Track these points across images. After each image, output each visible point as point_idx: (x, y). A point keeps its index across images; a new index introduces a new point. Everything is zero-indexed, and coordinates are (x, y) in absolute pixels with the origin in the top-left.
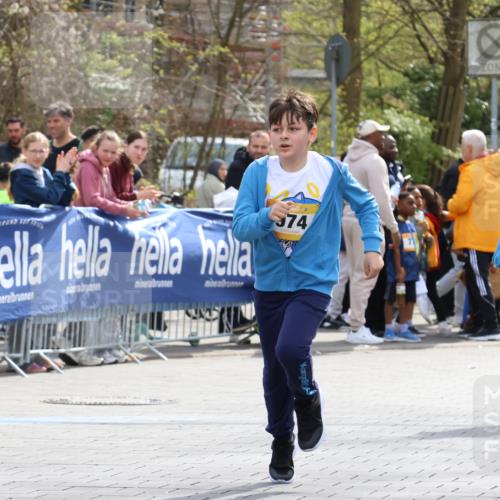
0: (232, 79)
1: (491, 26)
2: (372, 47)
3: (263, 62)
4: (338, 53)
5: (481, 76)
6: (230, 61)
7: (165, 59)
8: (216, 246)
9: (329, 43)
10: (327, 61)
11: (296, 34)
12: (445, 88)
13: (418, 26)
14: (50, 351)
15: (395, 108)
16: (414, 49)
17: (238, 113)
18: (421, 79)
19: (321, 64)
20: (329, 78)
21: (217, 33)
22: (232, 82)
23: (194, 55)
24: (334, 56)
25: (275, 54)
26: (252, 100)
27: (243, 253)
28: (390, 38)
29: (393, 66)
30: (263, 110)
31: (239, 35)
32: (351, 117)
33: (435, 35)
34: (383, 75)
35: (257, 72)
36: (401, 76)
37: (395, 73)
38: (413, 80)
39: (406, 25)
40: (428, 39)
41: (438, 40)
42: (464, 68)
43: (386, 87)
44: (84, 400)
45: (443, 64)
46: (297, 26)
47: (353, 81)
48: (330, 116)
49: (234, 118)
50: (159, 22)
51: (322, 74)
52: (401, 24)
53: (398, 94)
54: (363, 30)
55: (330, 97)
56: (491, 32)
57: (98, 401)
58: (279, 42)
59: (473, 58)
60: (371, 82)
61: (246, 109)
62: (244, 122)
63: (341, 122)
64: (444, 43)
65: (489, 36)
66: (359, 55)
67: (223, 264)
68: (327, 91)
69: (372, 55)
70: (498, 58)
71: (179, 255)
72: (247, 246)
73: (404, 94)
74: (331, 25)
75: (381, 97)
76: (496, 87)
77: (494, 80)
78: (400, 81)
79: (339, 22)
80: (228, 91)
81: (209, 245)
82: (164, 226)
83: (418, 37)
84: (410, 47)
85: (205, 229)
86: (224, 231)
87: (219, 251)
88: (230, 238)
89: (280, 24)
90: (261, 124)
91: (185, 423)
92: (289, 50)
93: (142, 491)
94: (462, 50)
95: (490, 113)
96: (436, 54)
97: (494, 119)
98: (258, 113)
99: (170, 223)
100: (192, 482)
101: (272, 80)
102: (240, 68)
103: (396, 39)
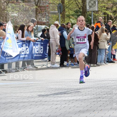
0: (39, 13)
2: (67, 6)
3: (45, 9)
4: (60, 7)
5: (90, 11)
6: (38, 9)
7: (24, 9)
8: (36, 47)
9: (58, 5)
10: (58, 9)
11: (52, 4)
12: (82, 14)
13: (76, 1)
14: (2, 70)
15: (72, 18)
16: (76, 6)
17: (40, 20)
18: (77, 12)
19: (57, 9)
20: (58, 13)
21: (35, 4)
22: (39, 14)
23: (31, 8)
24: (59, 8)
25: (47, 8)
26: (43, 17)
27: (41, 49)
29: (72, 10)
30: (45, 19)
31: (40, 4)
32: (63, 21)
35: (44, 12)
36: (73, 12)
37: (72, 11)
38: (76, 13)
39: (74, 1)
40: (79, 4)
41: (81, 4)
42: (86, 9)
43: (70, 14)
46: (52, 2)
47: (64, 13)
48: (59, 20)
49: (39, 21)
50: (23, 2)
51: (57, 12)
53: (73, 15)
54: (65, 2)
55: (59, 17)
56: (91, 2)
57: (12, 80)
58: (48, 5)
59: (88, 8)
60: (67, 13)
61: (42, 19)
62: (41, 22)
63: (61, 22)
64: (82, 5)
66: (64, 7)
67: (38, 51)
68: (58, 15)
69: (67, 7)
70: (93, 7)
71: (28, 50)
72: (42, 47)
73: (74, 15)
74: (59, 1)
75: (69, 16)
76: (93, 13)
77: (92, 12)
78: (73, 13)
79: (60, 1)
80: (38, 15)
81: (34, 47)
82: (25, 44)
83: (77, 4)
84: (75, 6)
85: (33, 44)
86: (38, 44)
87: (36, 48)
88: (39, 46)
89: (48, 2)
90: (45, 22)
91: (30, 84)
92: (50, 7)
93: (21, 97)
94: (86, 6)
95: (91, 19)
96: (80, 7)
97: (92, 20)
98: (44, 20)
99: (26, 43)
100: (32, 95)
101: (47, 13)
102: (40, 11)
103: (72, 4)
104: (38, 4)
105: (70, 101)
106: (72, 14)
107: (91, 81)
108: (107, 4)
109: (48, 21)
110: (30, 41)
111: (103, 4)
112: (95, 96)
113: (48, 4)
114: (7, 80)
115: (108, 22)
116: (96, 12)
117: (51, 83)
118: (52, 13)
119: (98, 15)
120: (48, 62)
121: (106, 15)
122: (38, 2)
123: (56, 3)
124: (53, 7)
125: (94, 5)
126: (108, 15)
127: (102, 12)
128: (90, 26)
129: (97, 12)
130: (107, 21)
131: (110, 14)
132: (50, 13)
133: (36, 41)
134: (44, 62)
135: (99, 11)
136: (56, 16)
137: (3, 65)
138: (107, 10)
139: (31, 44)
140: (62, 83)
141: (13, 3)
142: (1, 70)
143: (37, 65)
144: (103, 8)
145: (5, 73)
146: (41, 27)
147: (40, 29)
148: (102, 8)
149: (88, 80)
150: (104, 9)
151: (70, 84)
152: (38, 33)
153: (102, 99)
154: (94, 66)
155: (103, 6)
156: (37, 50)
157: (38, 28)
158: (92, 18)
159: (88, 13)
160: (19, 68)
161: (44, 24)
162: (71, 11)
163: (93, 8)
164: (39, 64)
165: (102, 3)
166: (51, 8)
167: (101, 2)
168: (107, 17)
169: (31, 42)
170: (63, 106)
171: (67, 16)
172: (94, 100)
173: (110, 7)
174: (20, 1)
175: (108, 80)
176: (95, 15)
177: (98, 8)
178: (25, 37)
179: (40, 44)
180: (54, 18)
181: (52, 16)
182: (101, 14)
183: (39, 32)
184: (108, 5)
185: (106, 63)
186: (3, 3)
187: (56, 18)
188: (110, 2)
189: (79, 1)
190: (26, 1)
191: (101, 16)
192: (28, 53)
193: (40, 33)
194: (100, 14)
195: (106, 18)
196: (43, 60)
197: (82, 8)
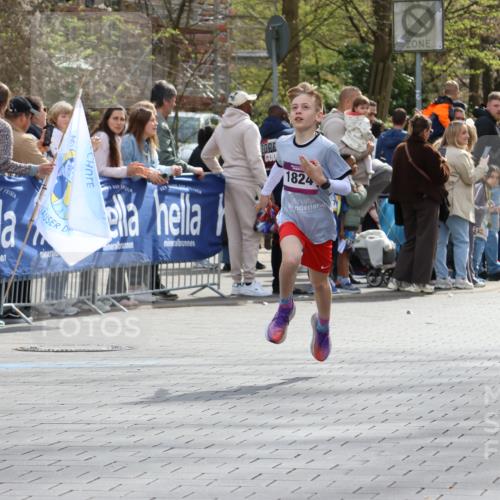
0: (183, 58)
1: (414, 7)
2: (309, 28)
3: (211, 43)
4: (277, 32)
5: (406, 51)
6: (181, 42)
8: (168, 209)
9: (269, 23)
11: (242, 17)
12: (375, 64)
13: (350, 9)
14: (22, 304)
15: (331, 83)
16: (347, 29)
17: (190, 89)
18: (354, 57)
19: (262, 43)
20: (270, 57)
21: (169, 17)
22: (184, 61)
24: (274, 36)
25: (222, 35)
26: (203, 77)
27: (193, 214)
28: (325, 20)
29: (329, 45)
30: (212, 86)
33: (365, 17)
34: (320, 53)
35: (206, 52)
36: (336, 54)
37: (330, 51)
38: (346, 58)
39: (339, 8)
40: (359, 21)
41: (368, 21)
42: (391, 45)
43: (323, 66)
44: (51, 348)
45: (374, 43)
46: (241, 10)
47: (293, 59)
49: (186, 94)
50: (116, 7)
51: (264, 54)
52: (335, 7)
53: (333, 70)
54: (300, 12)
55: (271, 74)
56: (413, 11)
57: (64, 348)
58: (226, 24)
59: (399, 36)
60: (308, 61)
61: (196, 85)
62: (195, 98)
64: (374, 24)
65: (413, 16)
66: (297, 35)
67: (178, 225)
68: (269, 69)
69: (309, 35)
70: (421, 35)
71: (135, 219)
72: (197, 208)
73: (339, 71)
74: (273, 9)
75: (318, 73)
76: (421, 62)
77: (418, 56)
78: (335, 59)
79: (280, 6)
80: (180, 69)
81: (162, 208)
82: (121, 192)
83: (351, 19)
84: (344, 28)
85: (160, 193)
86: (177, 195)
87: (171, 213)
88: (182, 201)
89: (226, 8)
90: (211, 99)
91: (143, 367)
92: (235, 31)
93: (104, 426)
94: (390, 30)
95: (415, 86)
96: (366, 33)
97: (418, 91)
98: (207, 89)
99: (127, 189)
100: (148, 417)
101: (219, 59)
102: (190, 49)
103: (331, 20)
104: (183, 21)
105: (314, 445)
106: (331, 62)
107: (409, 358)
108: (484, 20)
109: (222, 92)
110: (143, 182)
111: (466, 22)
112: (426, 424)
113: (223, 19)
114: (43, 348)
115: (486, 100)
116: (437, 56)
117: (235, 365)
118: (240, 58)
119: (445, 68)
120: (223, 275)
121: (478, 72)
122: (181, 10)
123: (260, 13)
124: (246, 34)
125: (428, 25)
126: (488, 69)
127: (460, 56)
128: (408, 117)
129: (441, 55)
130: (482, 96)
131: (495, 67)
132: (233, 58)
133: (172, 181)
134: (205, 272)
135: (450, 50)
136: (261, 73)
137: (25, 282)
138: (484, 49)
139: (147, 193)
140: (282, 367)
141: (71, 11)
142: (17, 304)
143: (176, 286)
144: (467, 40)
145: (34, 320)
146: (192, 119)
147: (187, 128)
148: (460, 38)
149: (395, 354)
150: (472, 43)
151: (318, 370)
152: (177, 148)
153: (455, 440)
154: (423, 293)
155: (466, 29)
156: (176, 220)
157: (180, 123)
158: (416, 80)
159: (402, 61)
160: (97, 298)
161: (206, 106)
162: (324, 51)
163: (423, 38)
164: (182, 281)
165: (461, 15)
166: (237, 39)
167: (457, 11)
168: (483, 81)
169: (149, 184)
170: (287, 465)
171: (308, 73)
172: (421, 442)
173: (496, 36)
174: (102, 6)
175: (484, 354)
176: (432, 70)
177: (444, 40)
178: (121, 162)
179: (188, 196)
180: (249, 82)
181: (240, 73)
182: (457, 64)
183: (184, 142)
184: (488, 25)
185: (475, 282)
186: (29, 13)
187: (259, 82)
188: (495, 14)
189: (361, 9)
190: (127, 7)
191: (459, 72)
192: (135, 232)
193: (187, 145)
194: (455, 64)
195: (481, 82)
196: (200, 265)
197: (376, 38)
